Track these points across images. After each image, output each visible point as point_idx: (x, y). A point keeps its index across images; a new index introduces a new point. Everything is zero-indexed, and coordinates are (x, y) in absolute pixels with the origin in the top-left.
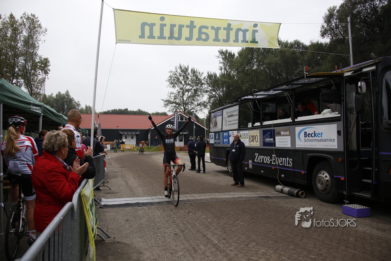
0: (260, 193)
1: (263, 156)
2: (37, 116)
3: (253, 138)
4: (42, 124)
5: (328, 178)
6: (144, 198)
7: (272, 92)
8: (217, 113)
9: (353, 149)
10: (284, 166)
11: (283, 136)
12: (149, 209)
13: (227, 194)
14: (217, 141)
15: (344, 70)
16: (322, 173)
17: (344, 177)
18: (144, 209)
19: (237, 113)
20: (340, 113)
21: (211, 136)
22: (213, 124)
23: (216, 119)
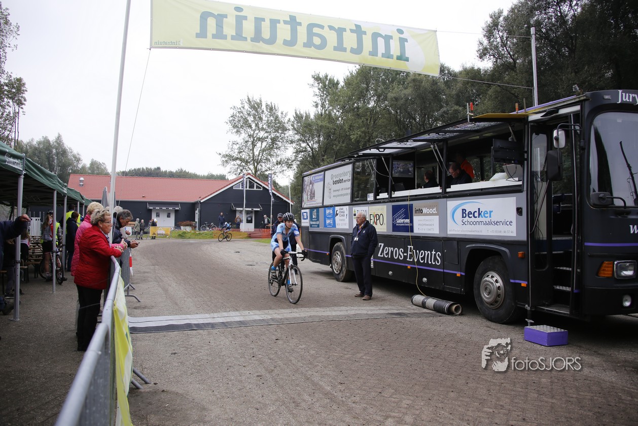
0: (389, 307)
1: (392, 248)
3: (376, 218)
5: (500, 283)
6: (198, 316)
7: (410, 144)
8: (315, 177)
9: (541, 236)
10: (427, 265)
11: (426, 215)
12: (209, 334)
13: (336, 308)
14: (314, 223)
15: (530, 110)
16: (490, 276)
17: (526, 283)
18: (200, 334)
19: (349, 177)
20: (522, 179)
21: (304, 214)
22: (307, 195)
23: (313, 186)
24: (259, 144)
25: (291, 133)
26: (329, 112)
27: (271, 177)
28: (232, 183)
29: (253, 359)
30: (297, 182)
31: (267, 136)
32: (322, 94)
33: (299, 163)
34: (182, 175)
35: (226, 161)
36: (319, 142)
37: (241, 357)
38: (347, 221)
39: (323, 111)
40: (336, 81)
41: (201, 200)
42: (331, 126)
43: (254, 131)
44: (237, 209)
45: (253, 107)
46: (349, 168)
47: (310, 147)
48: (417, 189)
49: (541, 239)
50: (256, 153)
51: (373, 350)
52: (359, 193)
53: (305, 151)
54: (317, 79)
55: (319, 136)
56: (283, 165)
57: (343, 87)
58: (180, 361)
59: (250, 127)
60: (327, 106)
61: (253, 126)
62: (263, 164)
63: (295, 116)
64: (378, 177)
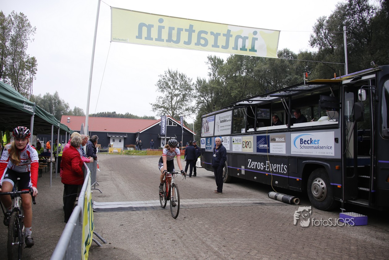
0: (254, 199)
1: (256, 163)
2: (29, 115)
3: (247, 144)
4: (34, 123)
5: (324, 185)
6: (137, 202)
7: (268, 98)
8: (209, 118)
9: (350, 156)
10: (278, 173)
11: (278, 142)
12: (143, 213)
13: (221, 199)
14: (208, 146)
15: (343, 77)
16: (318, 181)
17: (341, 185)
18: (138, 214)
19: (230, 118)
20: (338, 120)
21: (202, 141)
22: (204, 129)
23: (208, 124)
24: (175, 98)
25: (195, 91)
26: (218, 79)
27: (182, 118)
28: (159, 121)
29: (170, 229)
30: (198, 121)
31: (180, 94)
32: (214, 68)
33: (199, 110)
34: (128, 117)
35: (155, 108)
36: (211, 97)
37: (163, 228)
38: (229, 145)
39: (214, 78)
40: (222, 60)
41: (140, 132)
42: (219, 87)
43: (172, 90)
44: (162, 137)
45: (172, 76)
46: (230, 113)
47: (206, 100)
48: (272, 126)
49: (351, 158)
50: (173, 104)
51: (244, 226)
52: (236, 129)
53: (203, 103)
54: (210, 59)
55: (212, 94)
56: (190, 111)
57: (226, 64)
58: (125, 230)
59: (170, 87)
60: (216, 75)
61: (172, 87)
62: (177, 110)
63: (197, 81)
64: (248, 118)
